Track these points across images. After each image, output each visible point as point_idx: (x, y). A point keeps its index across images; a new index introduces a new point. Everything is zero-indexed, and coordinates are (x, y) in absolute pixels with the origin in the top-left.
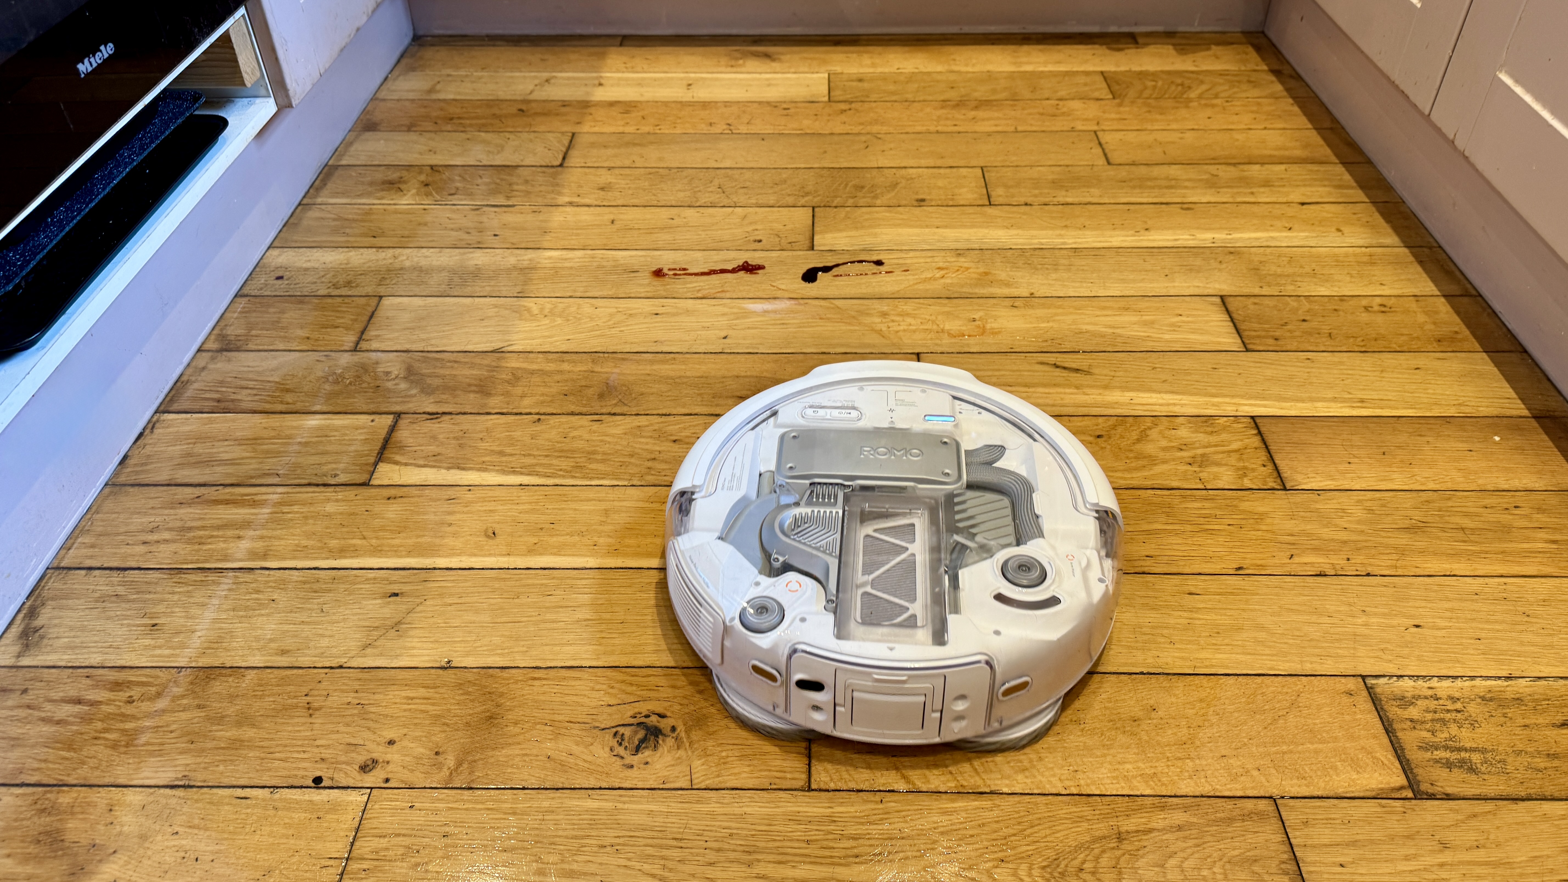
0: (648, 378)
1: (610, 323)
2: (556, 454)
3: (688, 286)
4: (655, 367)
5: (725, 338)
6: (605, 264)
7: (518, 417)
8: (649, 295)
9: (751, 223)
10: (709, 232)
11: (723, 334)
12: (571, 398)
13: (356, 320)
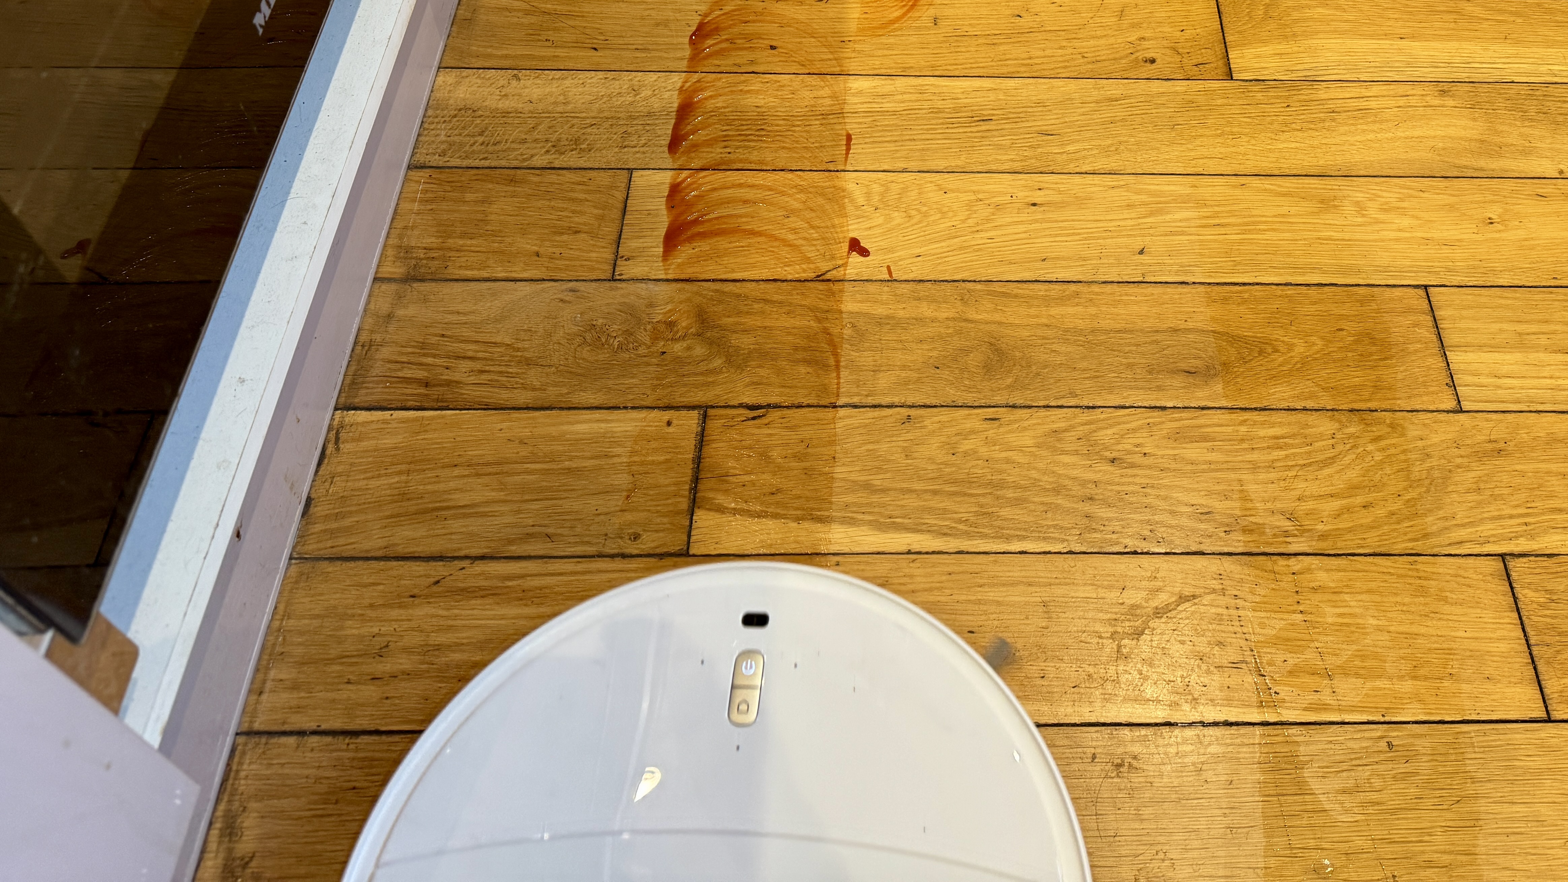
0: (1049, 333)
1: (971, 222)
2: (948, 488)
3: (1070, 148)
4: (1055, 311)
5: (1141, 252)
6: (940, 104)
7: (877, 413)
8: (1017, 166)
9: (1133, 26)
10: (1076, 43)
11: (1138, 244)
12: (945, 374)
13: (601, 218)
